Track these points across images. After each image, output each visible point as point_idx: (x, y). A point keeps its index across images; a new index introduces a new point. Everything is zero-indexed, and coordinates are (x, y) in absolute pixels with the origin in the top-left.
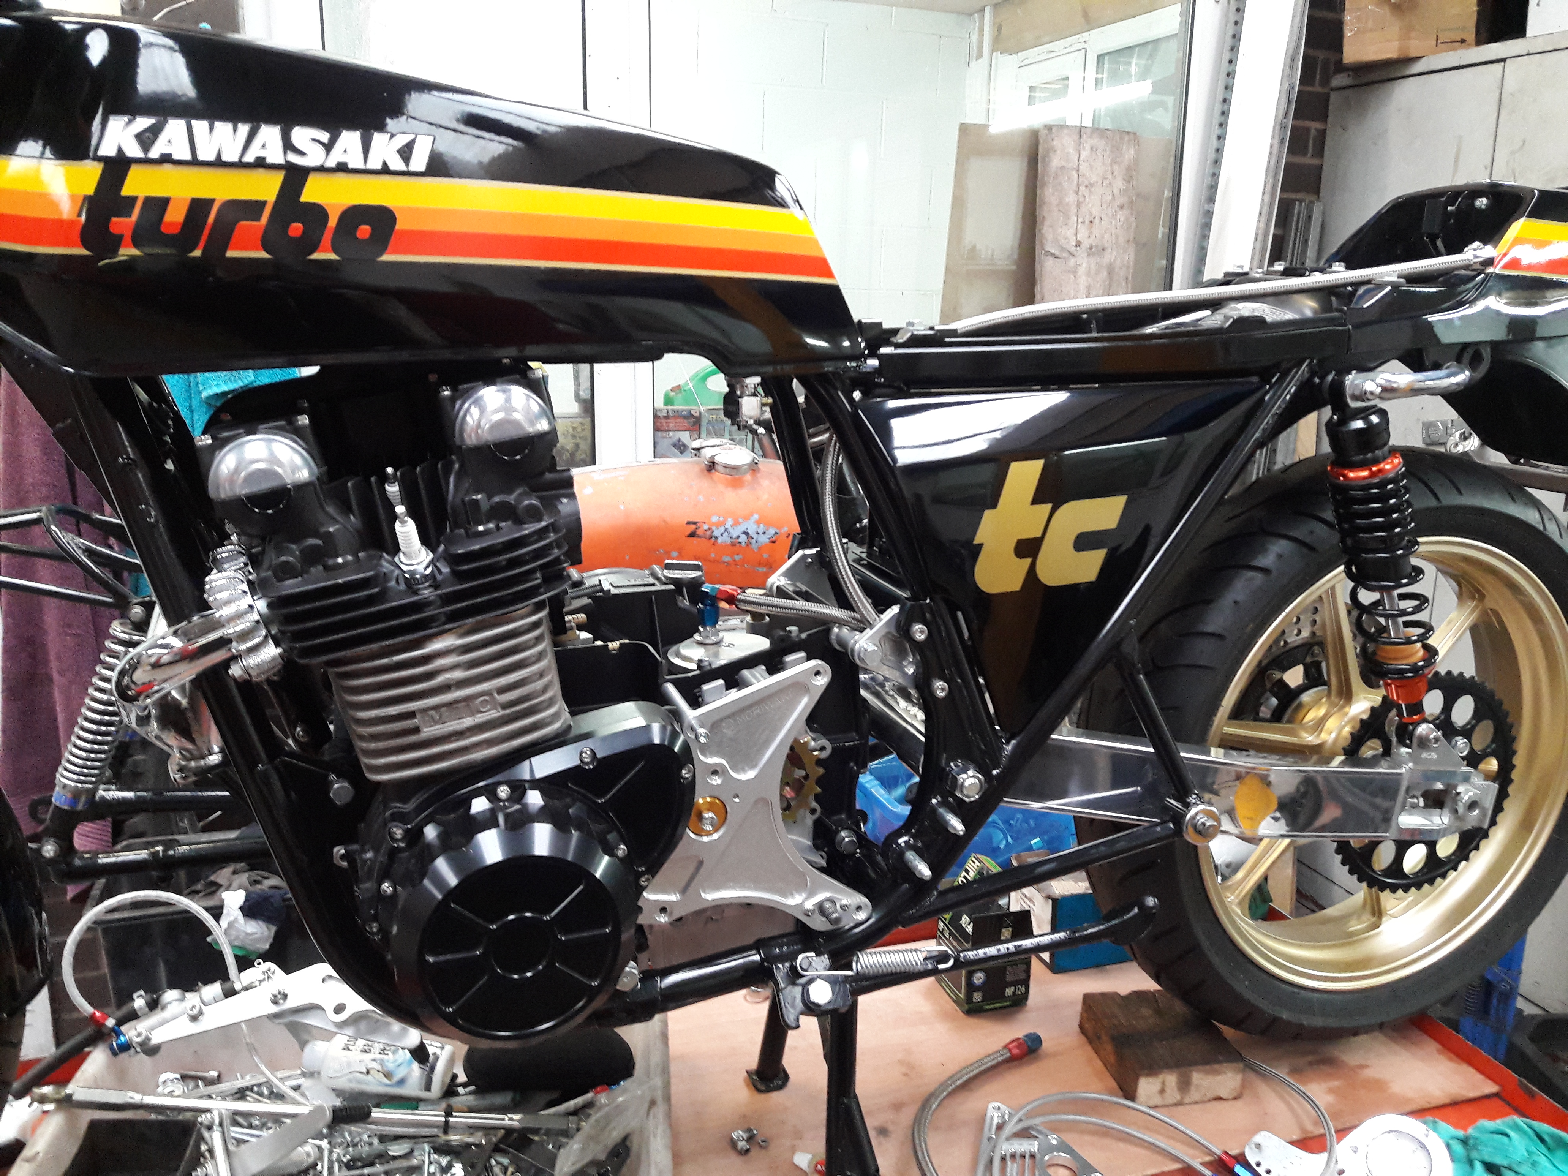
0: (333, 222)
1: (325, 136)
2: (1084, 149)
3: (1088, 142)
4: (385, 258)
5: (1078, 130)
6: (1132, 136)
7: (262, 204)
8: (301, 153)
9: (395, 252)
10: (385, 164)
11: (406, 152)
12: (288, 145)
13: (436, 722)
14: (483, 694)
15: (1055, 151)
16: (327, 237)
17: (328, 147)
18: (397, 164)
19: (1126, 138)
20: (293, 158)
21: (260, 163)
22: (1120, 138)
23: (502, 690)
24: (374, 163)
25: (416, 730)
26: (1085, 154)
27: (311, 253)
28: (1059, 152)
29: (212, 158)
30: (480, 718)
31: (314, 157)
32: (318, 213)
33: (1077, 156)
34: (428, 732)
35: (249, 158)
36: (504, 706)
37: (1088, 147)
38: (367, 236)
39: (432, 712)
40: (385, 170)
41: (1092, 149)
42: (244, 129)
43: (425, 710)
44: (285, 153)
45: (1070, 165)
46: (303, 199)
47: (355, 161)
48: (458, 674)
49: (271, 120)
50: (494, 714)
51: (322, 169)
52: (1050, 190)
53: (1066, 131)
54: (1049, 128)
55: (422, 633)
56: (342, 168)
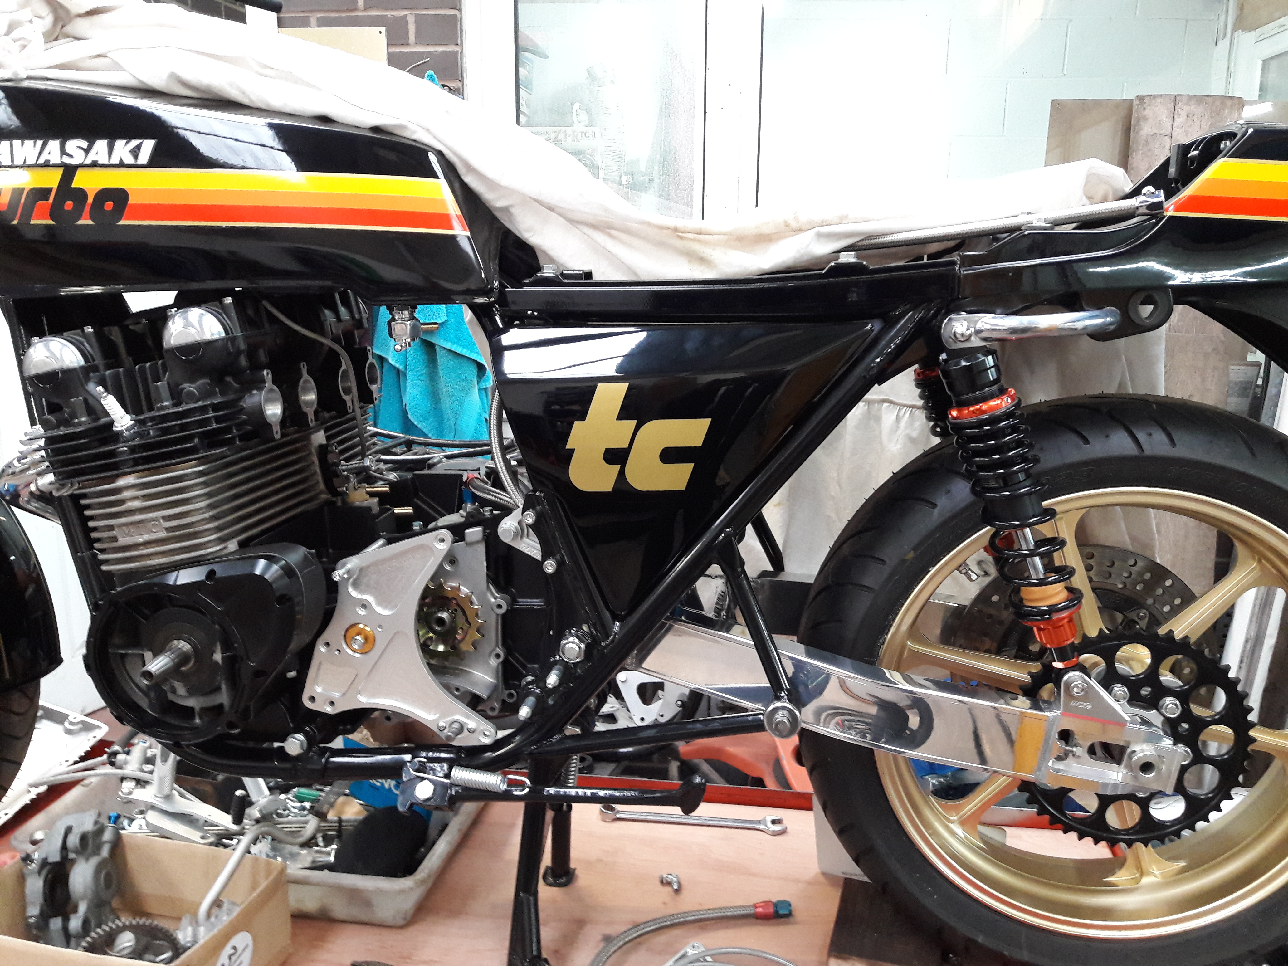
0: (90, 200)
1: (85, 144)
2: (1179, 116)
3: (1183, 110)
4: (122, 222)
5: (1173, 98)
6: (1236, 101)
7: (50, 190)
8: (71, 156)
9: (128, 219)
10: (121, 160)
11: (135, 152)
12: (63, 152)
13: (127, 535)
14: (154, 519)
15: (1147, 119)
16: (87, 209)
17: (87, 151)
18: (129, 160)
19: (1229, 103)
20: (67, 160)
21: (47, 165)
22: (1222, 104)
23: (166, 518)
24: (115, 160)
25: (115, 539)
26: (1179, 121)
27: (79, 219)
28: (1150, 120)
29: (21, 163)
30: (154, 536)
31: (78, 158)
32: (81, 194)
33: (1171, 123)
34: (123, 541)
35: (41, 161)
36: (167, 529)
37: (1183, 114)
38: (110, 209)
39: (124, 528)
40: (122, 165)
41: (1187, 116)
42: (40, 143)
43: (120, 526)
44: (61, 157)
45: (1162, 132)
46: (74, 185)
47: (103, 159)
48: (137, 504)
49: (55, 137)
50: (163, 534)
51: (82, 166)
52: (1139, 157)
53: (1159, 100)
54: (1141, 98)
55: (115, 472)
56: (94, 164)
